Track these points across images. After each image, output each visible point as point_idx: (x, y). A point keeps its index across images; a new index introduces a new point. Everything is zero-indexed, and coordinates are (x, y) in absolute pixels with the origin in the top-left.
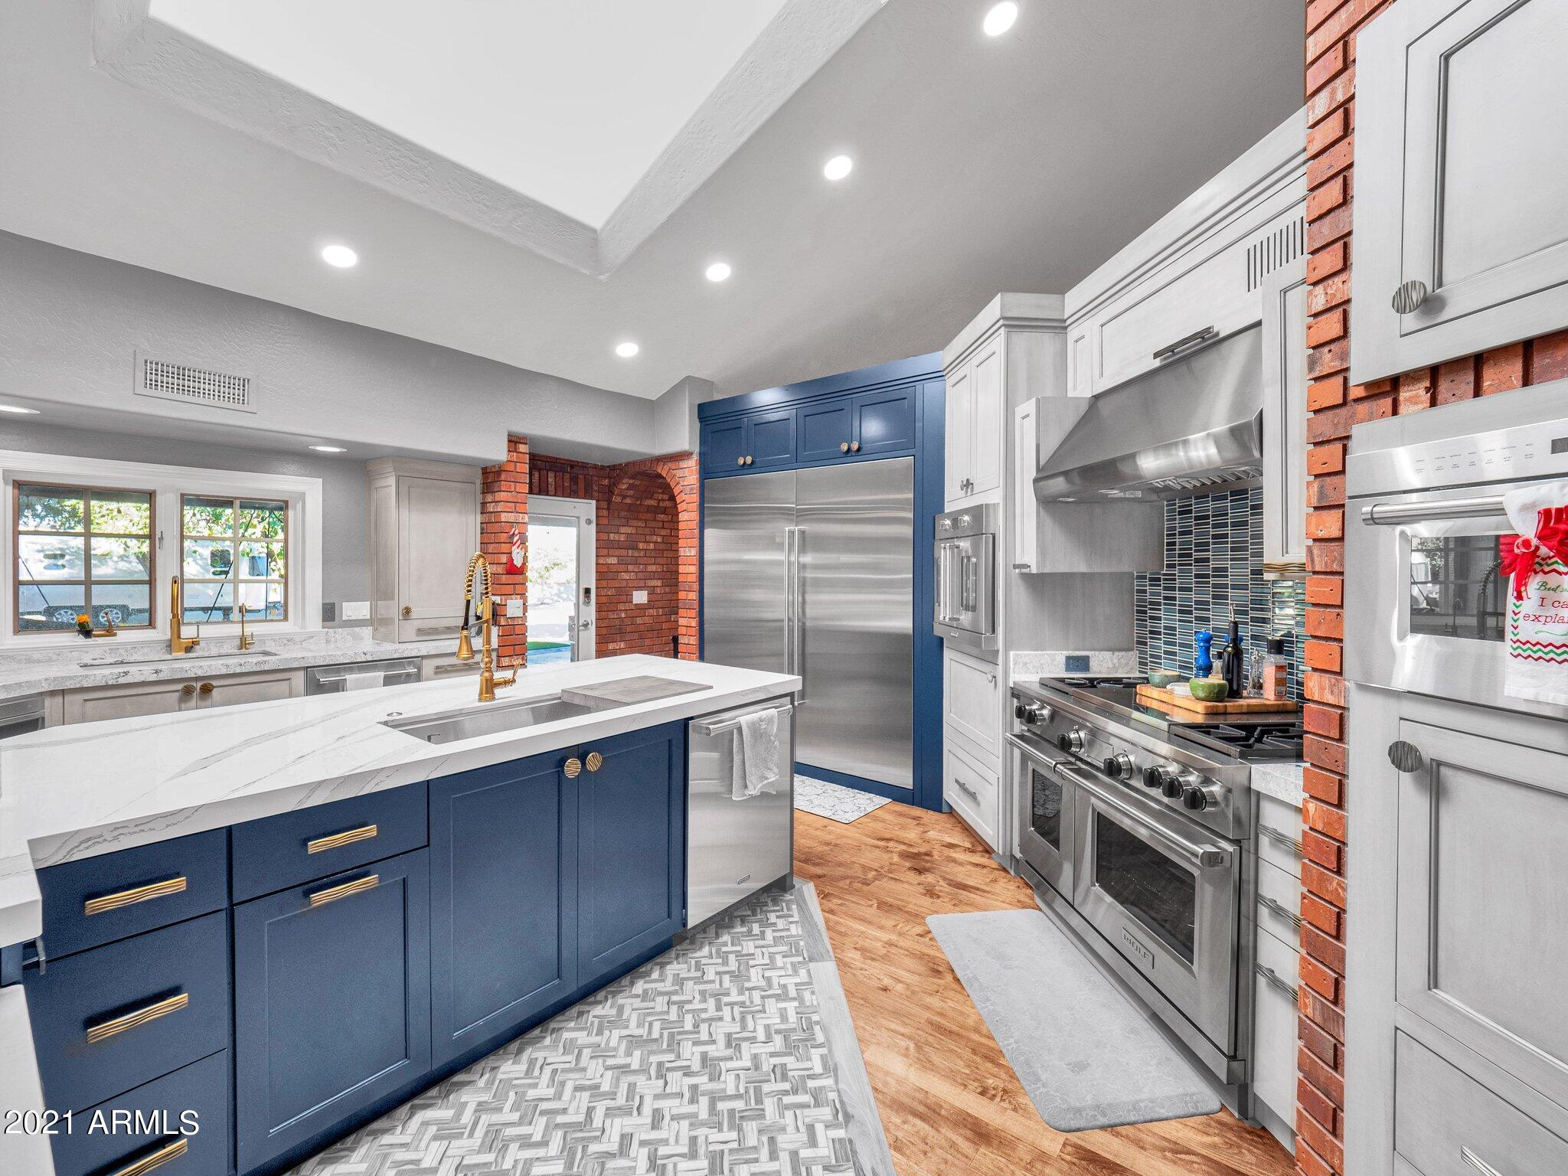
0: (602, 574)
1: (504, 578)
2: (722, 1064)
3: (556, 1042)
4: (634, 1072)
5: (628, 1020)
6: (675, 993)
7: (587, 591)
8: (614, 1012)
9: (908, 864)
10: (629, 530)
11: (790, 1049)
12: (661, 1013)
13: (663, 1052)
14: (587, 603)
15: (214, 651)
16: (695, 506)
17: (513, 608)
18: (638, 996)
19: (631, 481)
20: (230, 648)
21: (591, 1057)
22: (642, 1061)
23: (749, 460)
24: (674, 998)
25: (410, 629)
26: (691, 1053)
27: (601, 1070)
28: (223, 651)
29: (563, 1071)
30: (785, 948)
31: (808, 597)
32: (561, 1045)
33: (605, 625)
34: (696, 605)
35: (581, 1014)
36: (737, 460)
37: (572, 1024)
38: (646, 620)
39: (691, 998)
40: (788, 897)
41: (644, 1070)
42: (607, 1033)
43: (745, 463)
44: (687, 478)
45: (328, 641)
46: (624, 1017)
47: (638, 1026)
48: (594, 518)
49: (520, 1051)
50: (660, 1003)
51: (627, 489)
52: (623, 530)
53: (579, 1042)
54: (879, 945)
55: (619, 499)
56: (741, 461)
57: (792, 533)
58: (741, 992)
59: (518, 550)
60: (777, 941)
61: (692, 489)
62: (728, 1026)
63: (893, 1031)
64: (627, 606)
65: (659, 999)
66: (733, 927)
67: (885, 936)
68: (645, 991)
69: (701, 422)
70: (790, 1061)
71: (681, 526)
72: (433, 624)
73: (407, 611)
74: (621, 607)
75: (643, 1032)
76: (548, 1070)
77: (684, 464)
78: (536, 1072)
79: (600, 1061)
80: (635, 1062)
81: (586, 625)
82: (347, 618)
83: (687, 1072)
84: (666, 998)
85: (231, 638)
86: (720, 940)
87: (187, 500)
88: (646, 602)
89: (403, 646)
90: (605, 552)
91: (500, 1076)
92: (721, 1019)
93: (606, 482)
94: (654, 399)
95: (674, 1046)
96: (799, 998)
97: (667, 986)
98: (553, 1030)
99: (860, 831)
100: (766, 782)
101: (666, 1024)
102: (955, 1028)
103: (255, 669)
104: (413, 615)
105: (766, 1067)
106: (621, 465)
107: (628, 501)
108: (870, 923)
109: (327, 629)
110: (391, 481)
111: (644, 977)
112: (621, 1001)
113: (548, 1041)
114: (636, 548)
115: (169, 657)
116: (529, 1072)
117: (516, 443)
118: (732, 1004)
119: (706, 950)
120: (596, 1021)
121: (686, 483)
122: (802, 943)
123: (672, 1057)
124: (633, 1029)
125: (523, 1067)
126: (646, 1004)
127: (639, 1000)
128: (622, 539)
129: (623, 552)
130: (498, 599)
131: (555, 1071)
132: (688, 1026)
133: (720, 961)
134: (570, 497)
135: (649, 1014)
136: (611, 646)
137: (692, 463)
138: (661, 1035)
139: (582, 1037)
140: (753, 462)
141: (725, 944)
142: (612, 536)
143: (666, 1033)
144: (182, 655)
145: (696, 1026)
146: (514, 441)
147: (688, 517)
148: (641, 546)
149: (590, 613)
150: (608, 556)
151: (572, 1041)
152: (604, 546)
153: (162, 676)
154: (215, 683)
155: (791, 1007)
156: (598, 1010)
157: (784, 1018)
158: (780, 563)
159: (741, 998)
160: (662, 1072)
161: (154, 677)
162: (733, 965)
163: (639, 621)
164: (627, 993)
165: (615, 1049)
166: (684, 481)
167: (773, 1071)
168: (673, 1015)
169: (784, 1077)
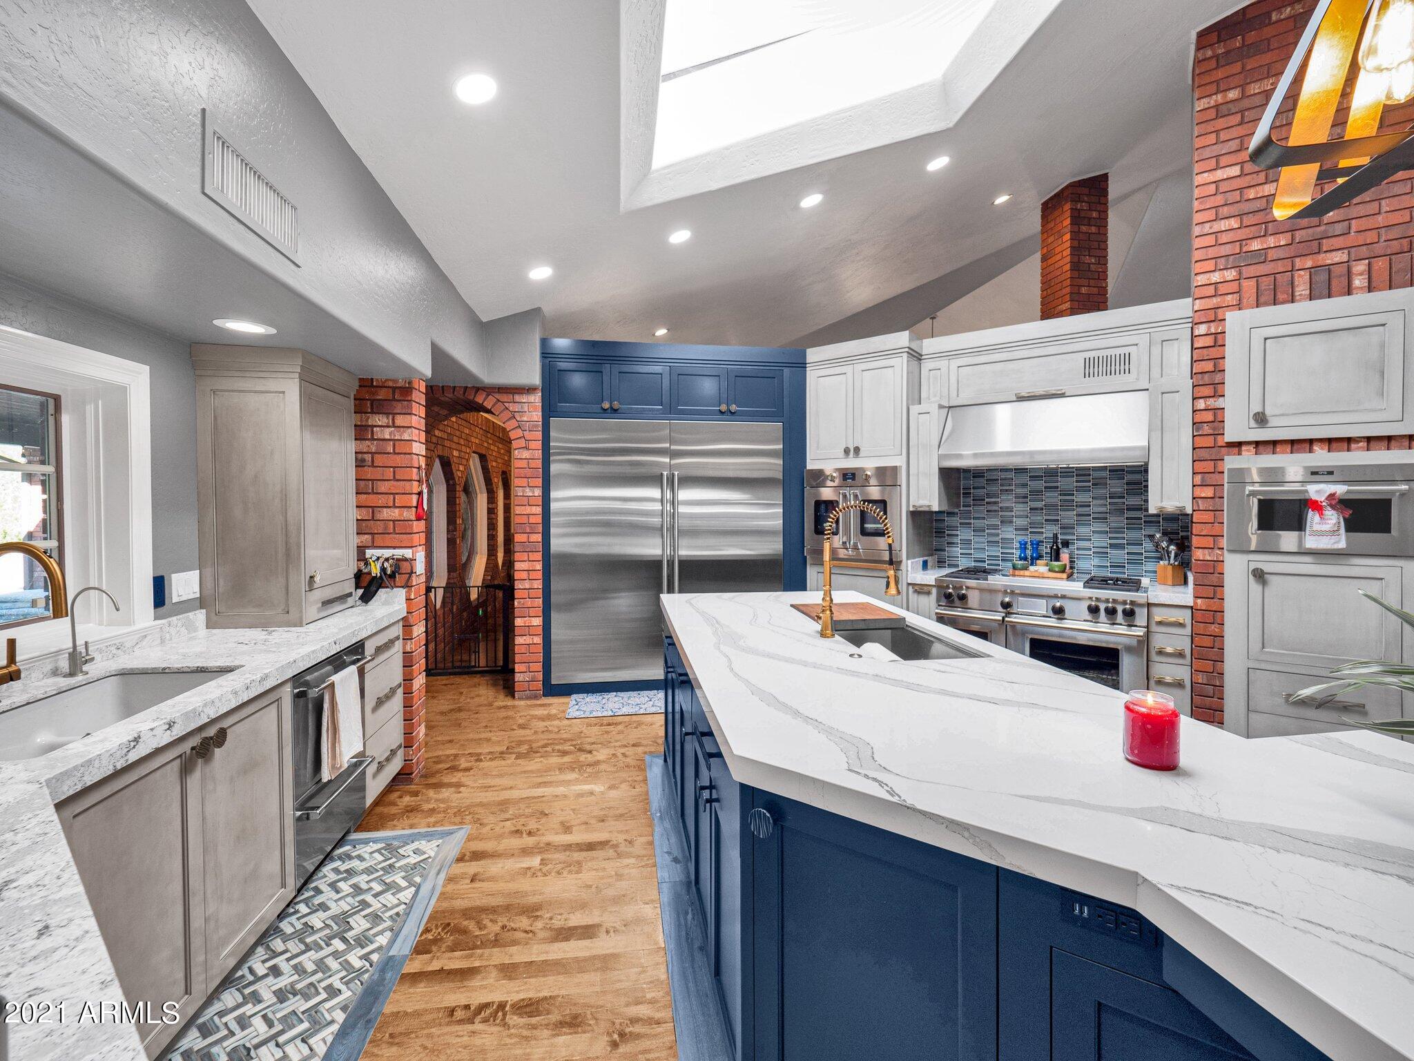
23: (616, 405)
43: (611, 407)
44: (526, 413)
56: (606, 405)
61: (533, 426)
69: (543, 357)
77: (524, 398)
82: (177, 600)
94: (485, 321)
109: (160, 621)
137: (536, 398)
140: (619, 408)
147: (529, 455)
166: (521, 416)
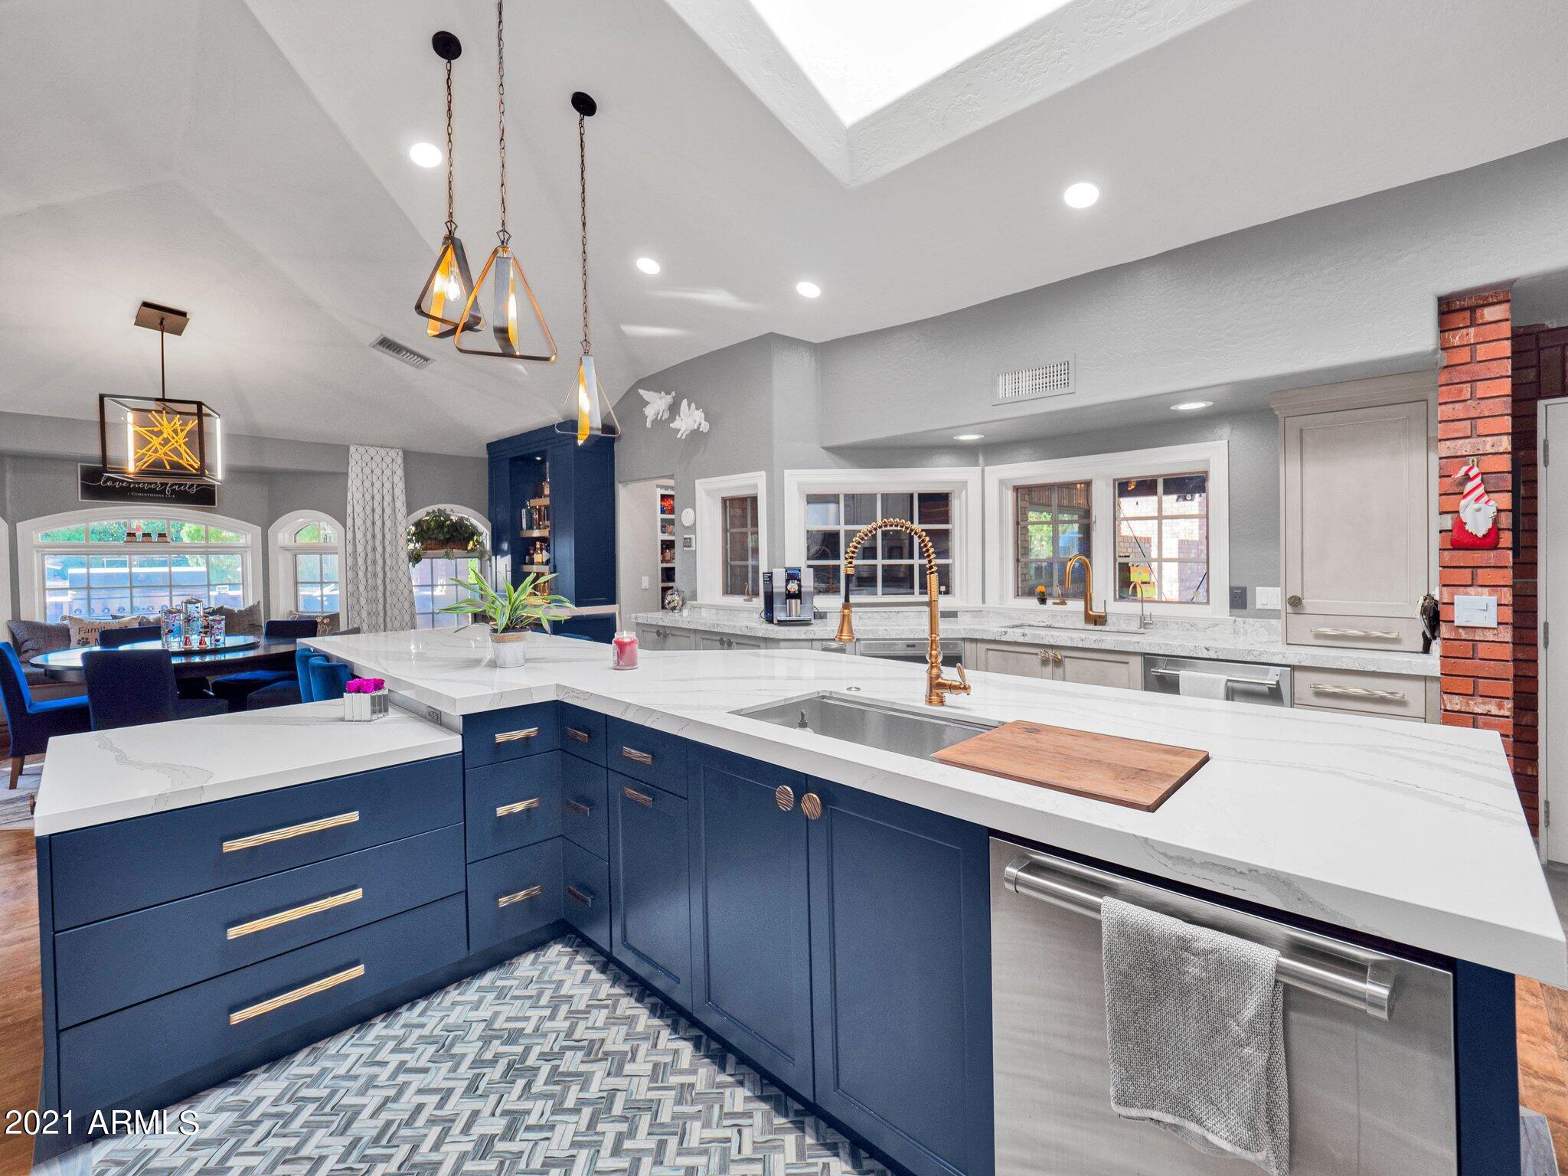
15: (1122, 627)
17: (1469, 610)
20: (1134, 626)
25: (1303, 627)
45: (1236, 632)
72: (1341, 624)
73: (1295, 602)
82: (1262, 607)
87: (1124, 488)
104: (1307, 607)
109: (1234, 618)
144: (1090, 626)
153: (1027, 640)
161: (1021, 640)
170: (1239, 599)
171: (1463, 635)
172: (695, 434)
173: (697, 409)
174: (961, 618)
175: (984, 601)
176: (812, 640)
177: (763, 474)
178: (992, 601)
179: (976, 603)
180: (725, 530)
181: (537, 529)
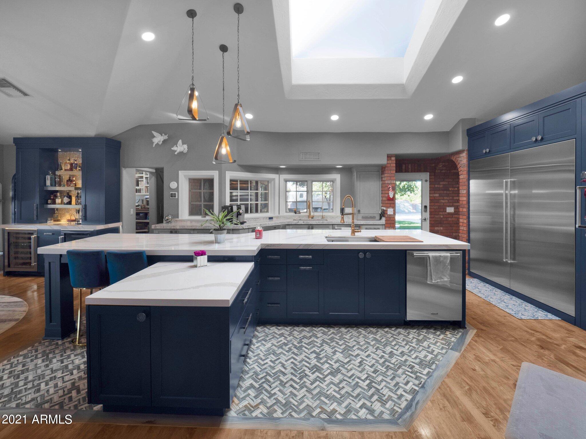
0: (432, 200)
1: (387, 202)
2: (395, 356)
3: (357, 330)
4: (371, 345)
5: (378, 335)
6: (396, 335)
7: (426, 207)
8: (375, 331)
9: (538, 343)
10: (445, 183)
11: (420, 364)
12: (388, 338)
13: (382, 345)
14: (426, 211)
15: (317, 219)
16: (465, 172)
17: (390, 211)
18: (384, 331)
19: (444, 164)
20: (320, 218)
21: (363, 337)
22: (374, 344)
23: (488, 150)
24: (394, 336)
25: (360, 216)
26: (388, 349)
27: (363, 340)
28: (319, 219)
29: (354, 336)
30: (444, 342)
31: (517, 212)
32: (357, 331)
33: (433, 220)
34: (466, 214)
35: (367, 327)
36: (483, 151)
37: (363, 329)
38: (453, 219)
39: (399, 338)
40: (461, 330)
41: (373, 346)
42: (370, 334)
43: (486, 152)
44: (463, 160)
46: (377, 334)
47: (379, 337)
48: (428, 179)
49: (348, 327)
50: (389, 335)
51: (442, 167)
52: (441, 183)
53: (362, 333)
54: (487, 358)
55: (439, 171)
56: (484, 152)
57: (506, 182)
58: (417, 345)
59: (391, 193)
60: (442, 339)
61: (464, 165)
62: (406, 350)
63: (464, 380)
64: (444, 213)
65: (390, 335)
66: (430, 329)
67: (493, 357)
68: (387, 331)
69: (468, 137)
70: (417, 367)
71: (461, 181)
72: (366, 215)
73: (359, 211)
74: (441, 213)
75: (379, 339)
76: (351, 334)
77: (461, 155)
78: (348, 333)
79: (364, 339)
80: (372, 343)
81: (425, 219)
82: (346, 213)
83: (384, 352)
84: (392, 335)
85: (320, 216)
86: (422, 330)
88: (453, 212)
89: (358, 221)
90: (433, 192)
91: (340, 330)
92: (404, 347)
93: (433, 165)
94: (449, 131)
95: (385, 345)
96: (436, 356)
97: (395, 333)
98: (358, 327)
99: (524, 324)
100: (442, 280)
101: (387, 340)
102: (495, 395)
103: (322, 224)
104: (361, 212)
105: (408, 363)
106: (439, 158)
107: (443, 171)
108: (491, 351)
109: (341, 215)
110: (355, 174)
111: (389, 328)
112: (379, 330)
113: (355, 329)
114: (449, 190)
115: (308, 219)
116: (346, 332)
117: (391, 157)
118: (411, 346)
119: (415, 331)
120: (369, 331)
121: (462, 163)
122: (452, 344)
123: (383, 347)
124: (377, 337)
125: (346, 331)
126: (385, 334)
127: (384, 332)
128: (441, 187)
129: (441, 192)
130: (385, 208)
131: (352, 335)
132: (393, 344)
133: (417, 335)
134: (417, 172)
135: (384, 336)
136: (436, 228)
137: (465, 154)
138: (384, 342)
139: (363, 332)
140: (489, 151)
141: (423, 332)
142: (436, 186)
143: (385, 342)
144: (311, 219)
145: (395, 345)
146: (389, 157)
147: (463, 177)
148: (450, 189)
149: (427, 215)
150: (435, 193)
151: (360, 332)
152: (432, 190)
153: (305, 223)
154: (314, 226)
155: (430, 356)
156: (372, 329)
157: (426, 356)
158: (501, 194)
159: (416, 346)
160: (377, 349)
161: (303, 223)
162: (421, 337)
163: (450, 219)
164: (382, 329)
165: (369, 338)
166: (461, 162)
167: (409, 365)
168: (391, 339)
169: (411, 368)
170: (342, 210)
171: (389, 216)
172: (181, 153)
173: (183, 144)
174: (274, 219)
175: (279, 214)
176: (249, 228)
177: (217, 172)
178: (281, 214)
179: (277, 214)
180: (190, 191)
181: (58, 186)
